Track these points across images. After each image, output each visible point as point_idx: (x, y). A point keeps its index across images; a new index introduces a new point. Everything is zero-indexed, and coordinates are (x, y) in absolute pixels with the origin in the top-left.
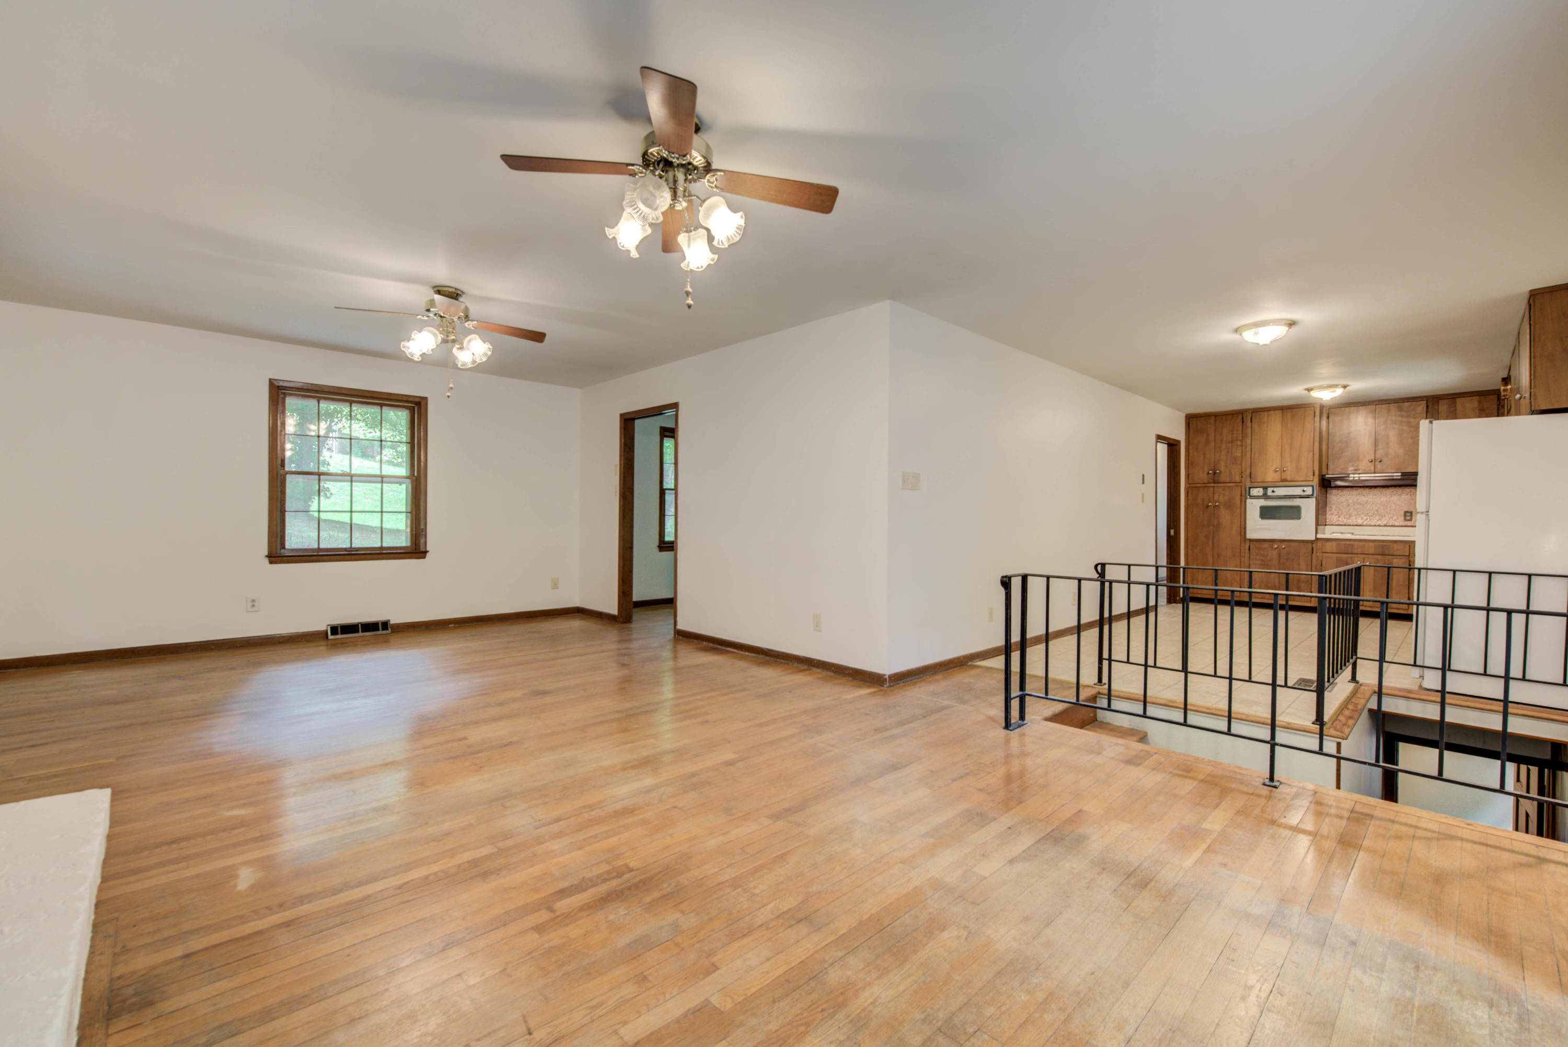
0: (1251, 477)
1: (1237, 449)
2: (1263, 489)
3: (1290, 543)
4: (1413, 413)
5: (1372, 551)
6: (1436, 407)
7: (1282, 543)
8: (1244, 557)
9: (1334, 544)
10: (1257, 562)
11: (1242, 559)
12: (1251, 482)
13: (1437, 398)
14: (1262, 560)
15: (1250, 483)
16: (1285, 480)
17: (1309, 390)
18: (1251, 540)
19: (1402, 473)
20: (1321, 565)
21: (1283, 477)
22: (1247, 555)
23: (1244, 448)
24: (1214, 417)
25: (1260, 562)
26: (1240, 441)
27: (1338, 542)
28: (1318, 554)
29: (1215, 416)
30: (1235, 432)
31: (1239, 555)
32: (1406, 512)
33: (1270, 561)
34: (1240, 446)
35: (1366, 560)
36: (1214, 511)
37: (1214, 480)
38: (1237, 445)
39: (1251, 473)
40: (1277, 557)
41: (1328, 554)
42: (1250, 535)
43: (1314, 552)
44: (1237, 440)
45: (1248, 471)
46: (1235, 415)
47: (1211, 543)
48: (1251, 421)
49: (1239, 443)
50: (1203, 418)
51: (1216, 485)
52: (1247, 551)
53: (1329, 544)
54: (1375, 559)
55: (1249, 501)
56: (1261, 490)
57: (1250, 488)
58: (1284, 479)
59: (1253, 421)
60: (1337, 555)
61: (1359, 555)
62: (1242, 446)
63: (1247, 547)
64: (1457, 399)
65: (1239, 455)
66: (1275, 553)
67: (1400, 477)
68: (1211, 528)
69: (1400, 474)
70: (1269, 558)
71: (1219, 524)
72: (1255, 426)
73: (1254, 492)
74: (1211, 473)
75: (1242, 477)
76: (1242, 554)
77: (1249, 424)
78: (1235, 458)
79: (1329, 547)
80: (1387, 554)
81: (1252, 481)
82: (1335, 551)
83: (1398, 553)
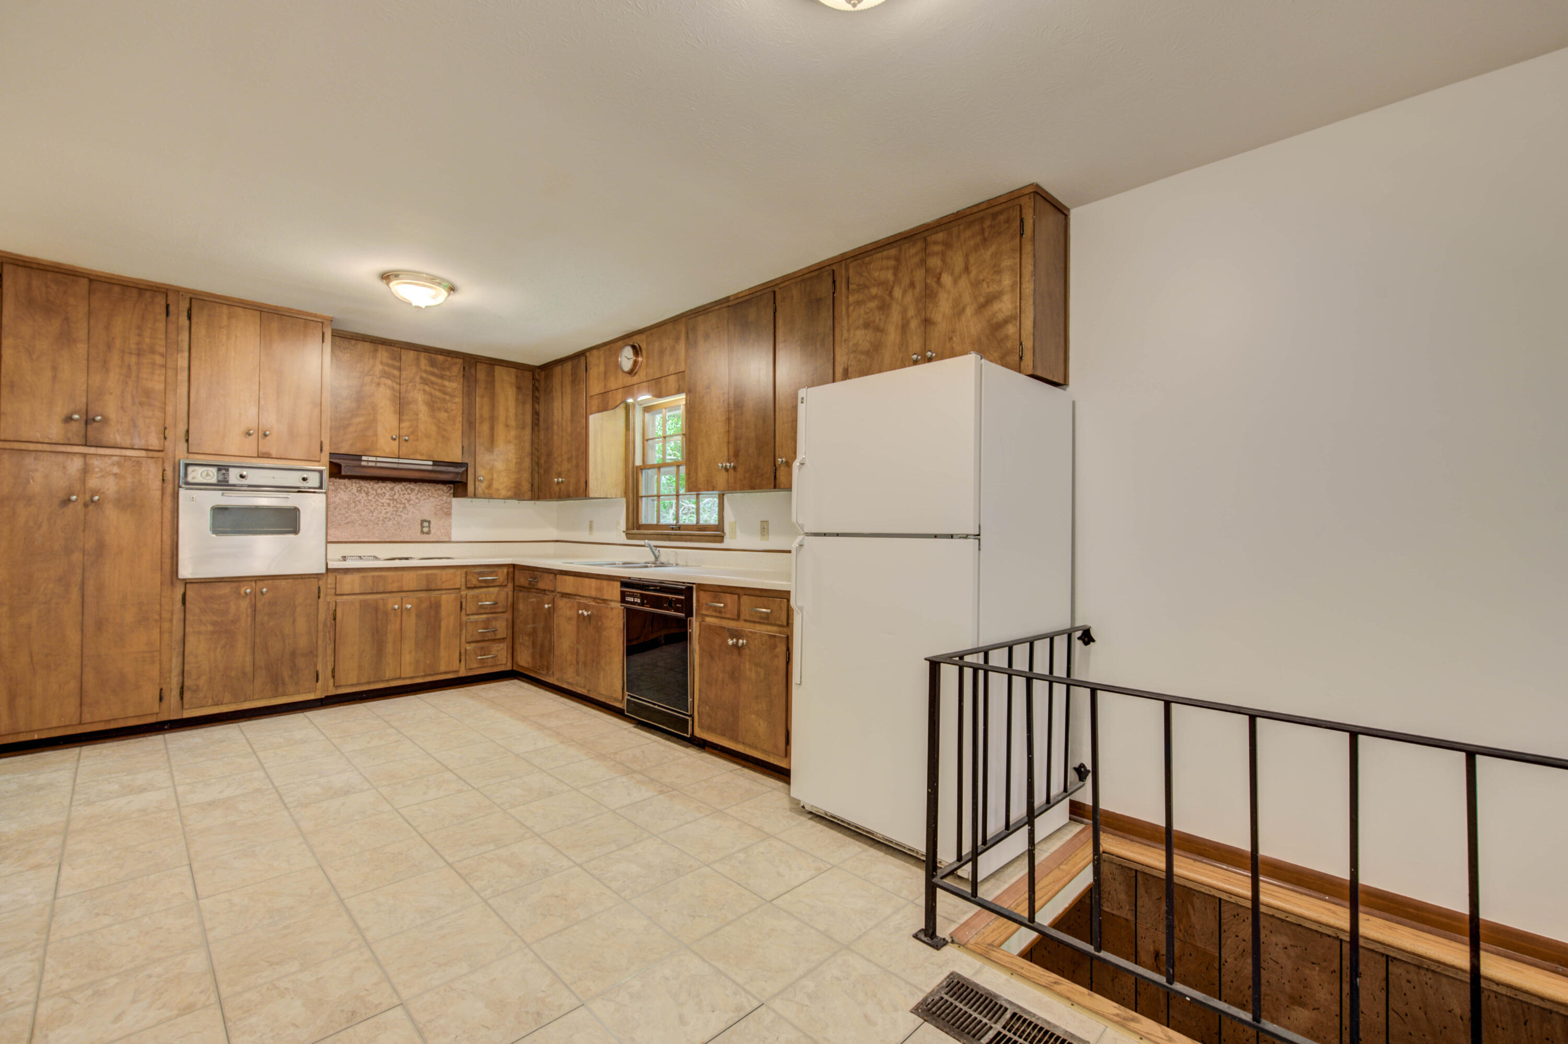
0: (187, 441)
1: (152, 373)
2: (219, 470)
3: (277, 582)
4: (448, 373)
5: (413, 586)
6: (473, 371)
7: (260, 584)
8: (171, 620)
9: (356, 577)
10: (203, 628)
11: (166, 625)
12: (188, 452)
13: (474, 358)
14: (215, 624)
15: (186, 455)
16: (267, 456)
17: (386, 277)
18: (186, 582)
19: (433, 461)
20: (335, 619)
21: (263, 449)
22: (178, 616)
23: (170, 372)
24: (86, 281)
25: (210, 628)
26: (162, 355)
27: (362, 574)
28: (328, 598)
29: (91, 280)
30: (147, 333)
31: (157, 617)
32: (423, 521)
33: (234, 622)
34: (162, 366)
35: (405, 600)
36: (86, 515)
37: (86, 437)
38: (154, 364)
39: (188, 431)
40: (249, 611)
41: (345, 597)
42: (186, 571)
43: (322, 595)
44: (153, 351)
45: (182, 428)
46: (148, 294)
47: (75, 595)
48: (189, 318)
49: (159, 360)
50: (50, 275)
51: (92, 450)
52: (179, 605)
53: (348, 578)
54: (417, 598)
55: (182, 493)
56: (213, 470)
57: (187, 465)
58: (264, 454)
59: (194, 320)
60: (362, 597)
61: (395, 595)
62: (165, 366)
63: (179, 597)
64: (496, 366)
65: (160, 387)
66: (244, 604)
67: (430, 468)
68: (77, 557)
69: (431, 463)
70: (230, 617)
71: (101, 548)
72: (200, 331)
73: (194, 474)
74: (76, 420)
75: (165, 438)
76: (166, 615)
77: (184, 320)
78: (148, 393)
79: (349, 583)
80: (433, 588)
81: (192, 449)
82: (357, 591)
83: (448, 585)
